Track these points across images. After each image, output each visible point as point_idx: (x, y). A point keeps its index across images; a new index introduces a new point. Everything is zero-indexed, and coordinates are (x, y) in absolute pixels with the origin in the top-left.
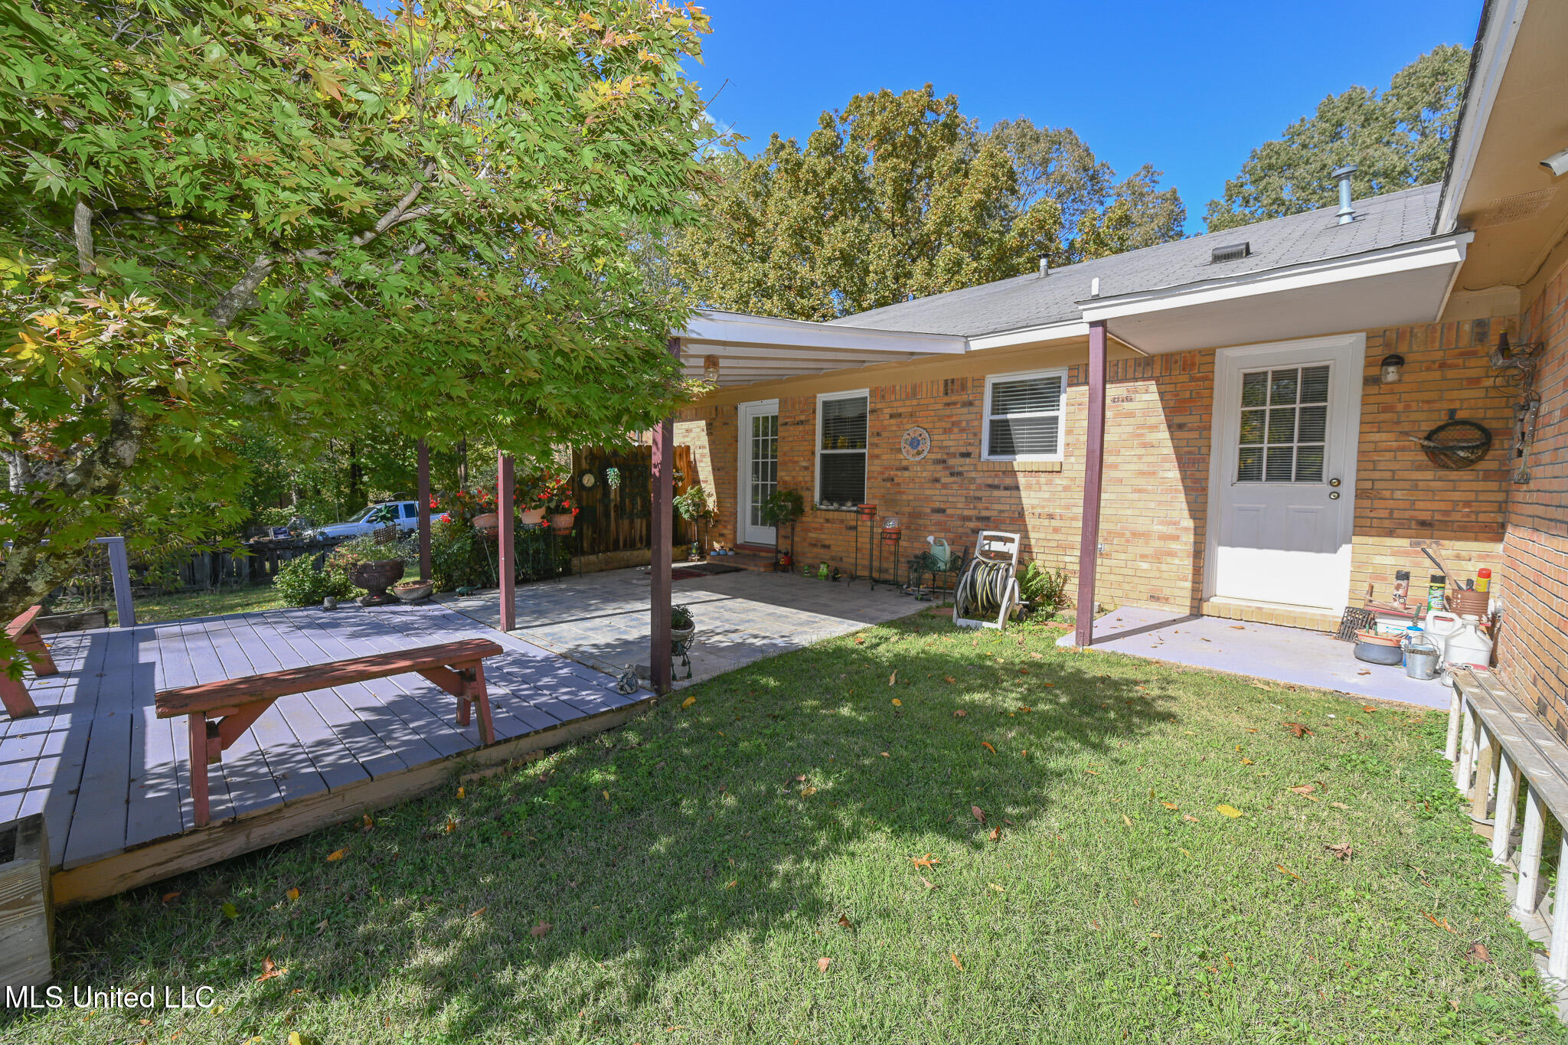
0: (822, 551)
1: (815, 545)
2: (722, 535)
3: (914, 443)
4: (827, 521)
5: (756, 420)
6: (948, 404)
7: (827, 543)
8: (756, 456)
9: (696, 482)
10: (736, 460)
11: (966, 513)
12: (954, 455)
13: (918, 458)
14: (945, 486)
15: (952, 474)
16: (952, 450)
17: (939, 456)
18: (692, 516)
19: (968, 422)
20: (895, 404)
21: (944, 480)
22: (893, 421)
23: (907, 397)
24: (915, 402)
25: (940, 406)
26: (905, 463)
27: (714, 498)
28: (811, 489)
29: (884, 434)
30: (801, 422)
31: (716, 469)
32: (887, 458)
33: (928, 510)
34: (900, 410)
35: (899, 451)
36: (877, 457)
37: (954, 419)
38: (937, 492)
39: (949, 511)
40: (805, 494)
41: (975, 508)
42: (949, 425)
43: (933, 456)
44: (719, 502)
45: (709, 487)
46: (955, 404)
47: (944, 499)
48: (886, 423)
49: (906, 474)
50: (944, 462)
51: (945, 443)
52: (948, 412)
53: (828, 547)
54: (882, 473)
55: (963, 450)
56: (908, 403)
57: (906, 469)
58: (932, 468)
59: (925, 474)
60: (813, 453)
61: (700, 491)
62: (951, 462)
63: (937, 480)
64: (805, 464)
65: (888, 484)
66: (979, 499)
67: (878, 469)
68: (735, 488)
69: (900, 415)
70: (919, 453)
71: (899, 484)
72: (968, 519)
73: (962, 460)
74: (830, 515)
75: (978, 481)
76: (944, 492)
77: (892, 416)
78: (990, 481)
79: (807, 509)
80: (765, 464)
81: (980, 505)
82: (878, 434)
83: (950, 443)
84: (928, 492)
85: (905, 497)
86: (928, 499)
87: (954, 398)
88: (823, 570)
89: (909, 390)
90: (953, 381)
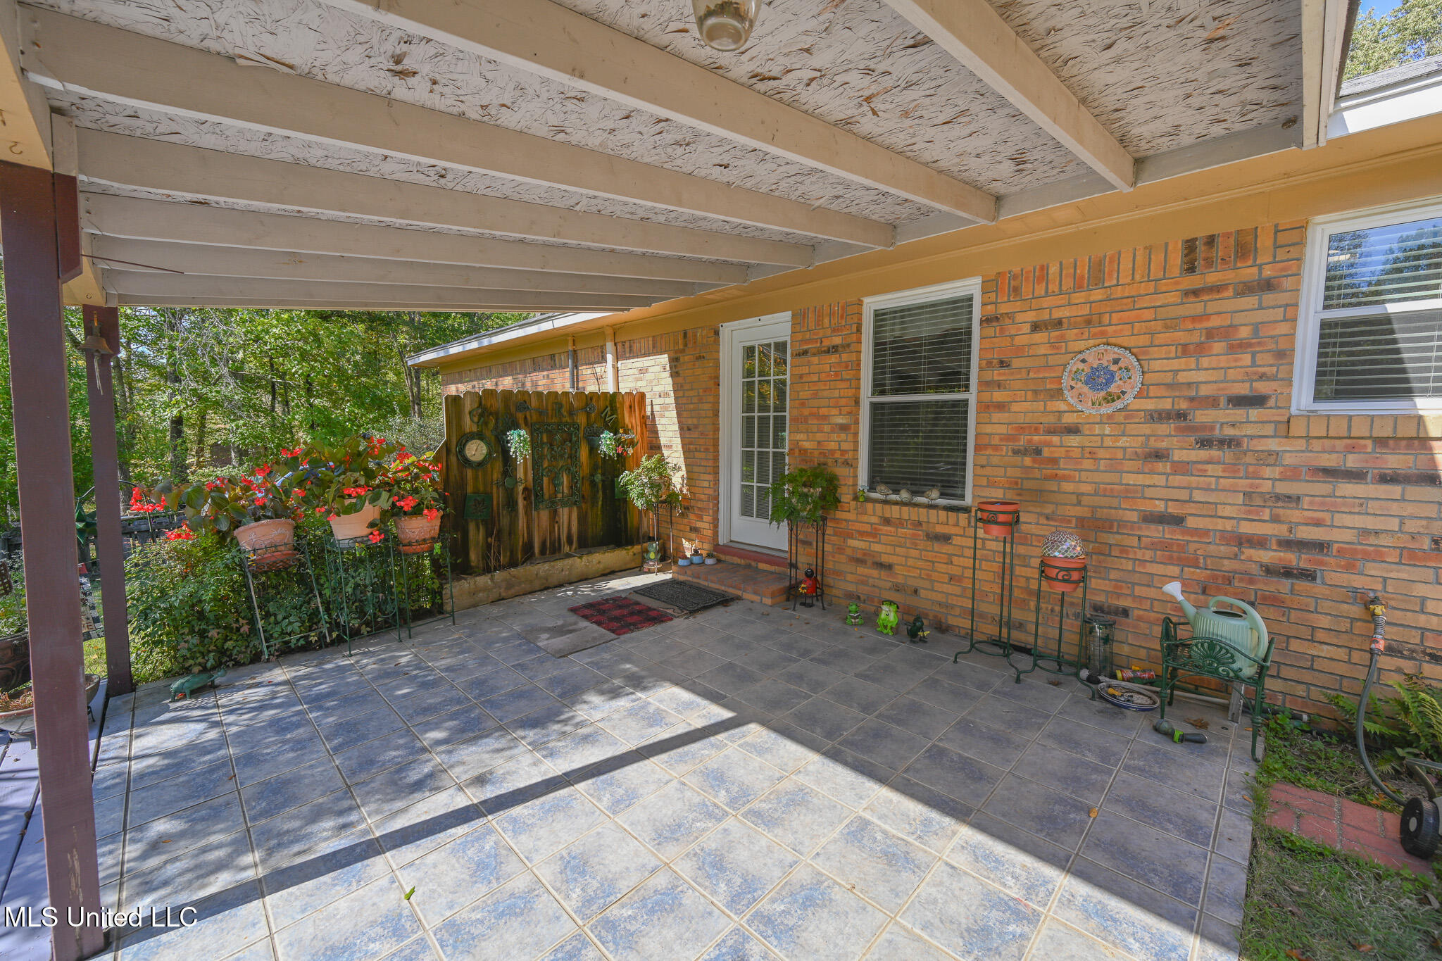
0: (875, 573)
1: (860, 561)
2: (695, 530)
3: (1099, 379)
4: (887, 520)
5: (749, 352)
6: (1196, 293)
7: (885, 559)
8: (748, 407)
9: (654, 447)
10: (716, 414)
11: (1246, 528)
12: (1213, 402)
13: (1106, 409)
14: (1182, 468)
15: (1205, 443)
16: (1204, 391)
17: (1166, 405)
18: (648, 502)
19: (1256, 327)
20: (1046, 302)
21: (1177, 455)
22: (1040, 337)
23: (1078, 287)
24: (1098, 295)
25: (1173, 298)
26: (1069, 419)
27: (683, 472)
28: (851, 464)
29: (1016, 363)
30: (834, 350)
31: (684, 429)
32: (1025, 409)
33: (1134, 517)
34: (1057, 314)
35: (1058, 394)
36: (1001, 407)
37: (1215, 322)
38: (1160, 480)
39: (1191, 522)
40: (841, 471)
41: (1275, 519)
42: (1196, 338)
43: (1149, 405)
44: (691, 479)
45: (674, 454)
46: (1217, 289)
47: (1184, 495)
48: (1019, 341)
49: (1073, 440)
50: (1181, 416)
51: (1183, 377)
52: (1196, 307)
53: (889, 567)
54: (1008, 438)
55: (1243, 389)
56: (1079, 297)
57: (1073, 430)
58: (1146, 429)
59: (1123, 442)
60: (857, 402)
61: (662, 462)
62: (1202, 416)
63: (1158, 455)
65: (1028, 461)
66: (1295, 500)
67: (1003, 429)
68: (716, 459)
69: (1059, 323)
70: (1110, 399)
71: (1054, 461)
72: (1259, 542)
73: (1238, 414)
74: (895, 512)
75: (1289, 460)
76: (1177, 480)
77: (1036, 327)
78: (1329, 461)
79: (846, 498)
80: (764, 421)
81: (1294, 515)
82: (1003, 364)
83: (1201, 376)
84: (1131, 479)
85: (1068, 487)
86: (1130, 493)
87: (1213, 278)
88: (889, 616)
89: (1083, 271)
90: (1211, 241)
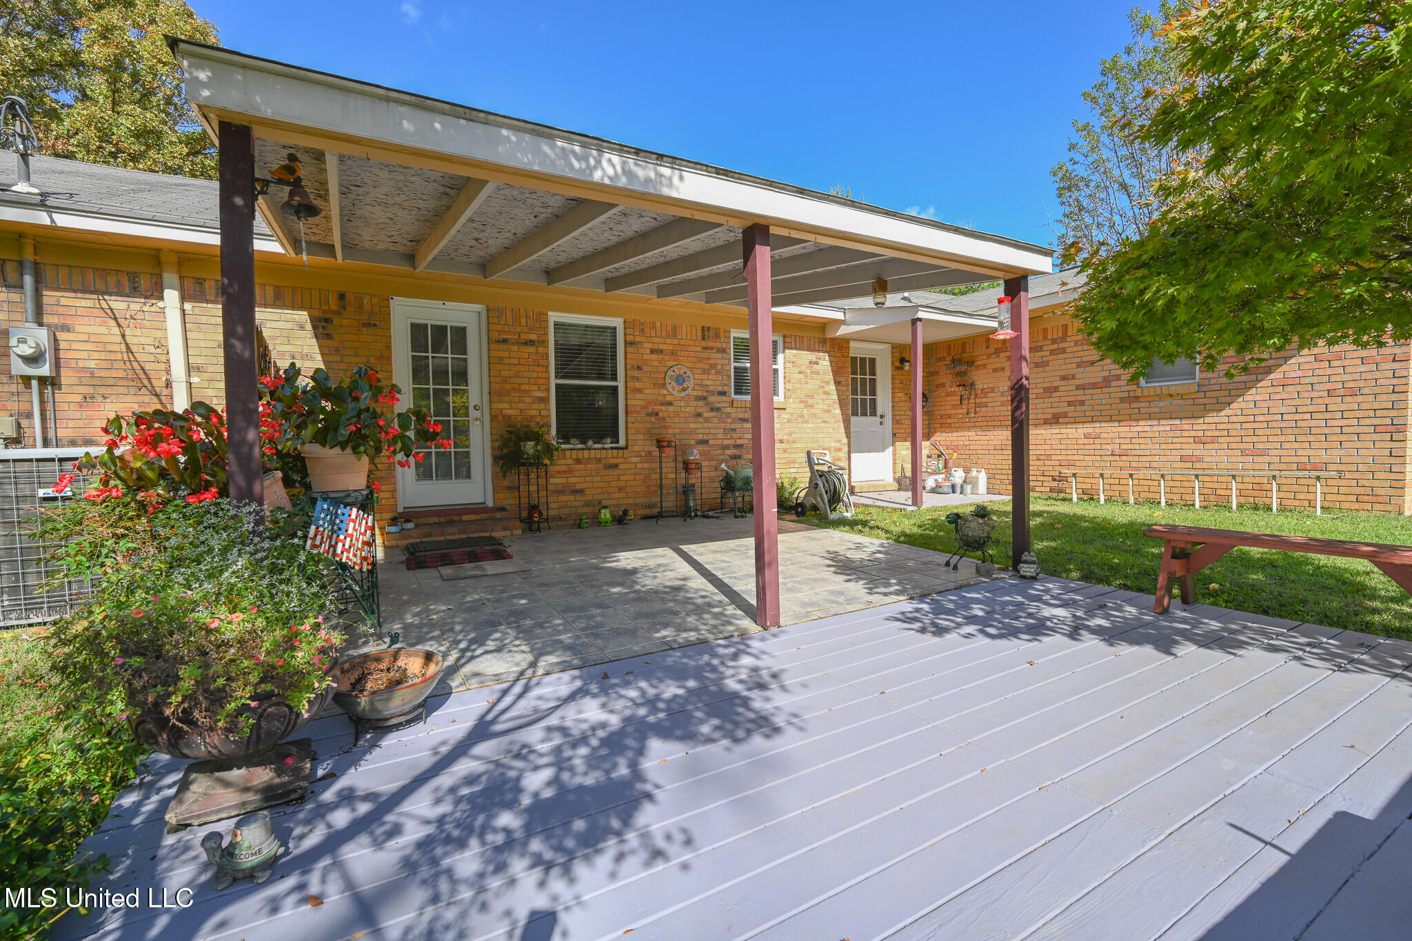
0: (572, 498)
1: (562, 492)
3: (680, 380)
4: (578, 461)
5: (420, 327)
6: (706, 348)
7: (578, 487)
8: (422, 380)
11: (726, 442)
12: (712, 393)
13: (683, 394)
14: (707, 420)
15: (712, 410)
16: (711, 388)
17: (700, 393)
19: (722, 365)
20: (656, 340)
21: (705, 415)
22: (654, 357)
23: (668, 336)
24: (675, 342)
25: (699, 349)
26: (669, 398)
29: (645, 368)
30: (532, 343)
32: (650, 393)
33: (693, 442)
34: (662, 347)
35: (663, 386)
36: (639, 391)
37: (712, 362)
38: (700, 425)
39: (711, 442)
41: (731, 438)
42: (707, 367)
43: (695, 393)
46: (712, 348)
47: (707, 431)
48: (645, 357)
49: (671, 409)
50: (705, 398)
51: (705, 382)
52: (705, 355)
53: (581, 491)
54: (644, 407)
55: (720, 389)
56: (668, 341)
57: (670, 404)
58: (694, 403)
59: (688, 409)
60: (549, 382)
62: (711, 399)
63: (699, 415)
64: (539, 394)
65: (653, 419)
66: (734, 430)
67: (641, 403)
69: (661, 351)
70: (684, 389)
71: (664, 419)
72: (726, 447)
73: (720, 398)
75: (733, 416)
76: (706, 425)
77: (652, 351)
78: (741, 416)
80: (441, 392)
81: (735, 436)
82: (639, 368)
83: (709, 383)
84: (692, 426)
85: (670, 431)
86: (692, 432)
87: (710, 344)
88: (606, 515)
89: (669, 329)
90: (709, 329)
